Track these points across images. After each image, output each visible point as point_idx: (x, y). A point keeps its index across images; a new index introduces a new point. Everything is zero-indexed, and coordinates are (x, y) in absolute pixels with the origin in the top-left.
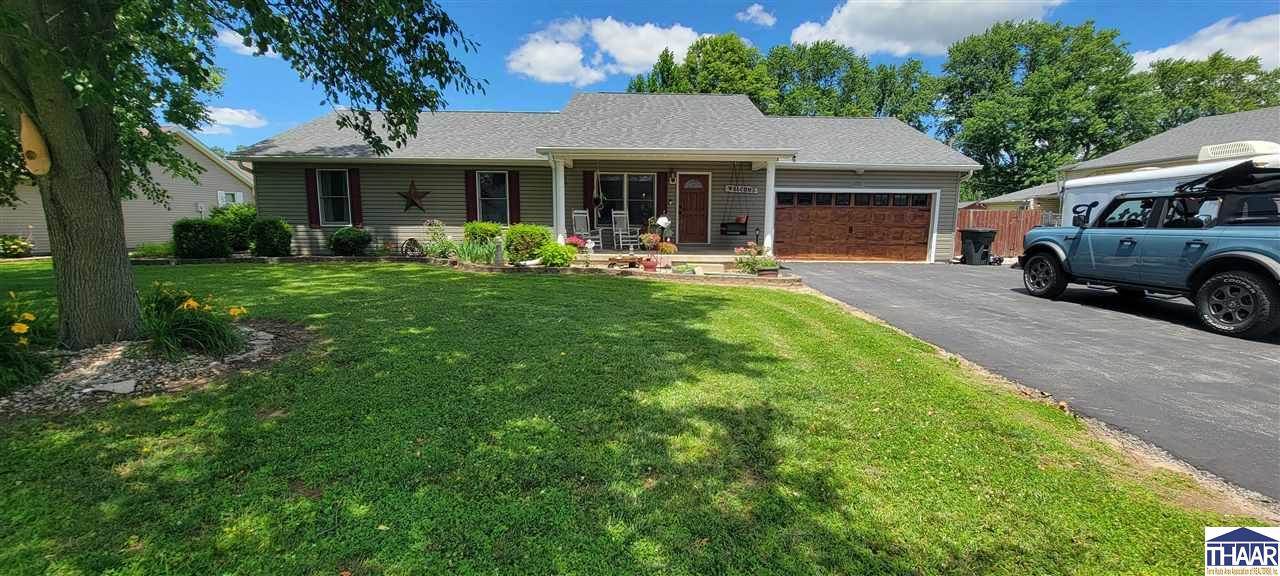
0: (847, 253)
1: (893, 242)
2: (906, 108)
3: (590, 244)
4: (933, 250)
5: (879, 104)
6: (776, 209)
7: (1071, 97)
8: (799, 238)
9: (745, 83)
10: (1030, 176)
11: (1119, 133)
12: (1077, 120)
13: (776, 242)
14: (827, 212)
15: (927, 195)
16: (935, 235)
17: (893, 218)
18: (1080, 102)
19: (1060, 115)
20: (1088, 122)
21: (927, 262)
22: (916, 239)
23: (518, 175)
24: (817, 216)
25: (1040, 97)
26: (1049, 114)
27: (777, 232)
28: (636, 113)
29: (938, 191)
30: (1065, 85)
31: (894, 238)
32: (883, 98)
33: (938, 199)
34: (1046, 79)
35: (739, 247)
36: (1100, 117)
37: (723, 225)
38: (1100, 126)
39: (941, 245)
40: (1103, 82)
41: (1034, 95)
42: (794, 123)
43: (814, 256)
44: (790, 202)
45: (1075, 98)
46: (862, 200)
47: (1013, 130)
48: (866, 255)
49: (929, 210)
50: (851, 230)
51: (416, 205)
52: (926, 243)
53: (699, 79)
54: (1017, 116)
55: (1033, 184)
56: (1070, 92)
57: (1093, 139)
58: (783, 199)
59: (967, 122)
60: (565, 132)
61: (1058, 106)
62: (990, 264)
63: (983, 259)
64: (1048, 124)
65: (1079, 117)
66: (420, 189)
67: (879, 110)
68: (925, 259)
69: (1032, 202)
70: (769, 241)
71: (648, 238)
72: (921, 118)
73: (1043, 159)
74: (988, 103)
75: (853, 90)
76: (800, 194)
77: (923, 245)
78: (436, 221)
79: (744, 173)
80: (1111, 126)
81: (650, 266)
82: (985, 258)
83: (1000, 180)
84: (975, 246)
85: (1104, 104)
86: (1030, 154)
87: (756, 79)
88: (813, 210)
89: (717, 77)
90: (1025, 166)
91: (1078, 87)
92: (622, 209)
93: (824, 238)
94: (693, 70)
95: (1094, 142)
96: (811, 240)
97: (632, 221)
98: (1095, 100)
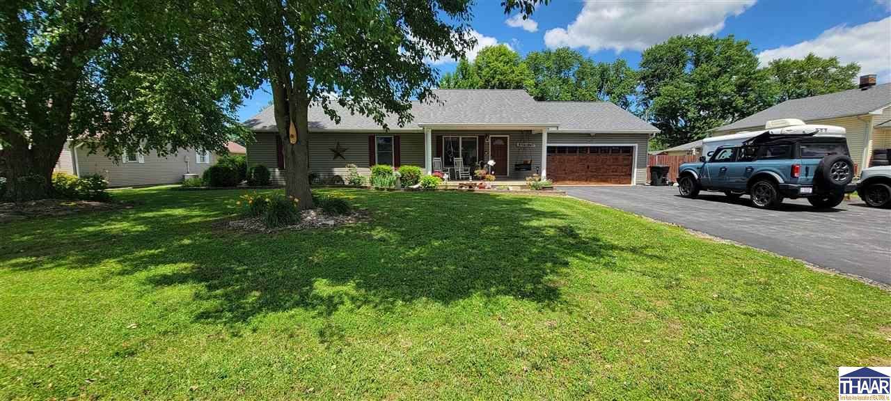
0: (586, 181)
1: (612, 174)
2: (617, 91)
3: (446, 176)
4: (635, 178)
5: (600, 88)
6: (547, 156)
7: (721, 83)
8: (559, 172)
9: (513, 75)
10: (697, 134)
11: (752, 106)
12: (725, 98)
13: (547, 175)
14: (575, 157)
15: (630, 147)
16: (636, 170)
17: (612, 161)
18: (726, 87)
19: (715, 95)
20: (732, 99)
21: (632, 185)
22: (625, 172)
23: (399, 138)
24: (568, 160)
25: (702, 83)
26: (708, 94)
27: (547, 169)
28: (465, 102)
29: (636, 145)
30: (717, 76)
31: (613, 172)
32: (603, 84)
33: (637, 149)
34: (705, 72)
35: (528, 176)
36: (739, 96)
37: (516, 165)
38: (739, 102)
39: (639, 174)
40: (740, 74)
41: (698, 82)
42: (552, 105)
43: (568, 182)
44: (554, 152)
45: (723, 84)
46: (594, 150)
47: (686, 104)
48: (598, 181)
49: (632, 156)
50: (588, 167)
51: (340, 155)
52: (631, 175)
53: (484, 73)
54: (688, 96)
55: (699, 138)
56: (720, 80)
57: (736, 110)
58: (550, 150)
59: (657, 99)
60: (430, 114)
61: (713, 89)
62: (667, 185)
63: (663, 182)
64: (707, 101)
65: (727, 96)
66: (344, 146)
67: (600, 91)
68: (630, 183)
69: (694, 150)
70: (544, 173)
71: (479, 172)
72: (628, 97)
73: (705, 123)
74: (669, 87)
75: (583, 79)
76: (559, 147)
77: (628, 176)
78: (353, 165)
79: (528, 136)
80: (746, 101)
81: (481, 187)
82: (664, 183)
83: (678, 136)
84: (658, 175)
85: (741, 88)
86: (697, 120)
87: (520, 73)
88: (566, 157)
89: (495, 72)
90: (694, 127)
91: (725, 77)
92: (459, 157)
93: (573, 172)
94: (480, 68)
95: (737, 112)
96: (566, 173)
97: (465, 164)
98: (736, 85)
